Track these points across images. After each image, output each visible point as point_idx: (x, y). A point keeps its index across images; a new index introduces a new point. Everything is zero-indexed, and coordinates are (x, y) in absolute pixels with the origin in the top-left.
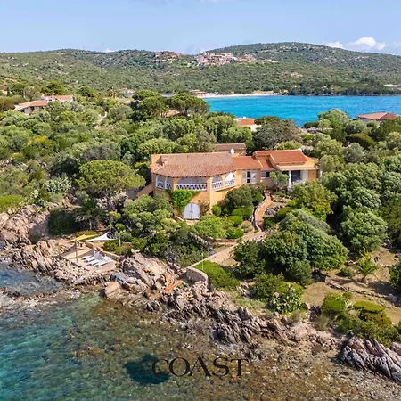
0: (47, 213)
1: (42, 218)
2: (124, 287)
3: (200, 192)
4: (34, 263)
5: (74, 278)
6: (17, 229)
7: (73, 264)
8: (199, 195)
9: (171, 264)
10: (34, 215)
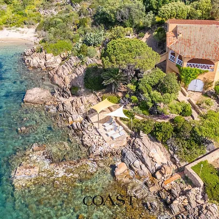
0: (85, 67)
1: (81, 71)
2: (130, 167)
3: (206, 72)
4: (70, 119)
5: (95, 147)
6: (64, 76)
7: (96, 129)
8: (206, 74)
9: (172, 152)
10: (76, 67)
